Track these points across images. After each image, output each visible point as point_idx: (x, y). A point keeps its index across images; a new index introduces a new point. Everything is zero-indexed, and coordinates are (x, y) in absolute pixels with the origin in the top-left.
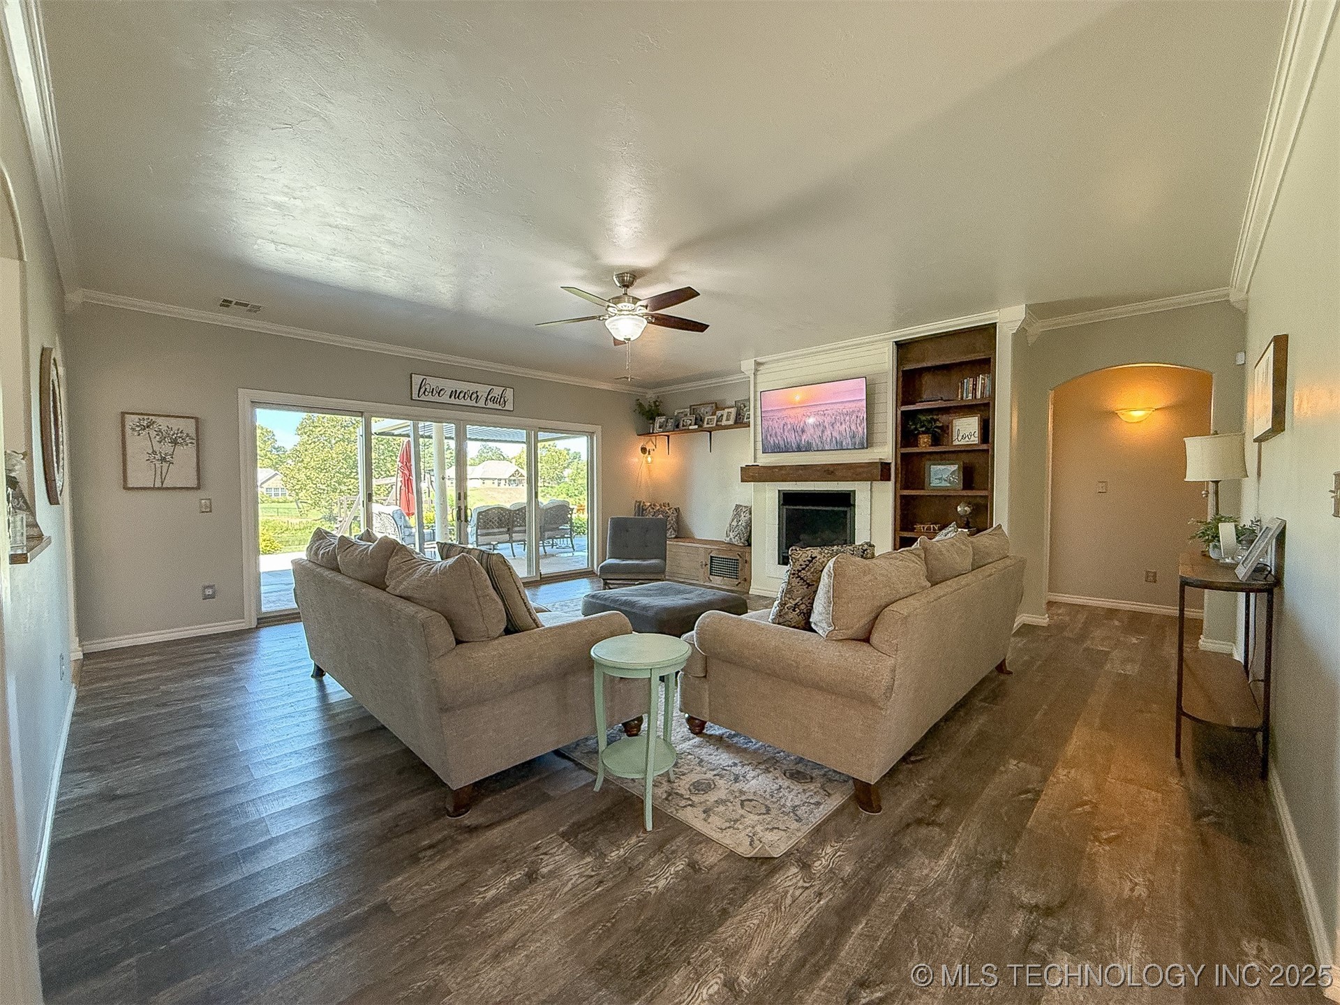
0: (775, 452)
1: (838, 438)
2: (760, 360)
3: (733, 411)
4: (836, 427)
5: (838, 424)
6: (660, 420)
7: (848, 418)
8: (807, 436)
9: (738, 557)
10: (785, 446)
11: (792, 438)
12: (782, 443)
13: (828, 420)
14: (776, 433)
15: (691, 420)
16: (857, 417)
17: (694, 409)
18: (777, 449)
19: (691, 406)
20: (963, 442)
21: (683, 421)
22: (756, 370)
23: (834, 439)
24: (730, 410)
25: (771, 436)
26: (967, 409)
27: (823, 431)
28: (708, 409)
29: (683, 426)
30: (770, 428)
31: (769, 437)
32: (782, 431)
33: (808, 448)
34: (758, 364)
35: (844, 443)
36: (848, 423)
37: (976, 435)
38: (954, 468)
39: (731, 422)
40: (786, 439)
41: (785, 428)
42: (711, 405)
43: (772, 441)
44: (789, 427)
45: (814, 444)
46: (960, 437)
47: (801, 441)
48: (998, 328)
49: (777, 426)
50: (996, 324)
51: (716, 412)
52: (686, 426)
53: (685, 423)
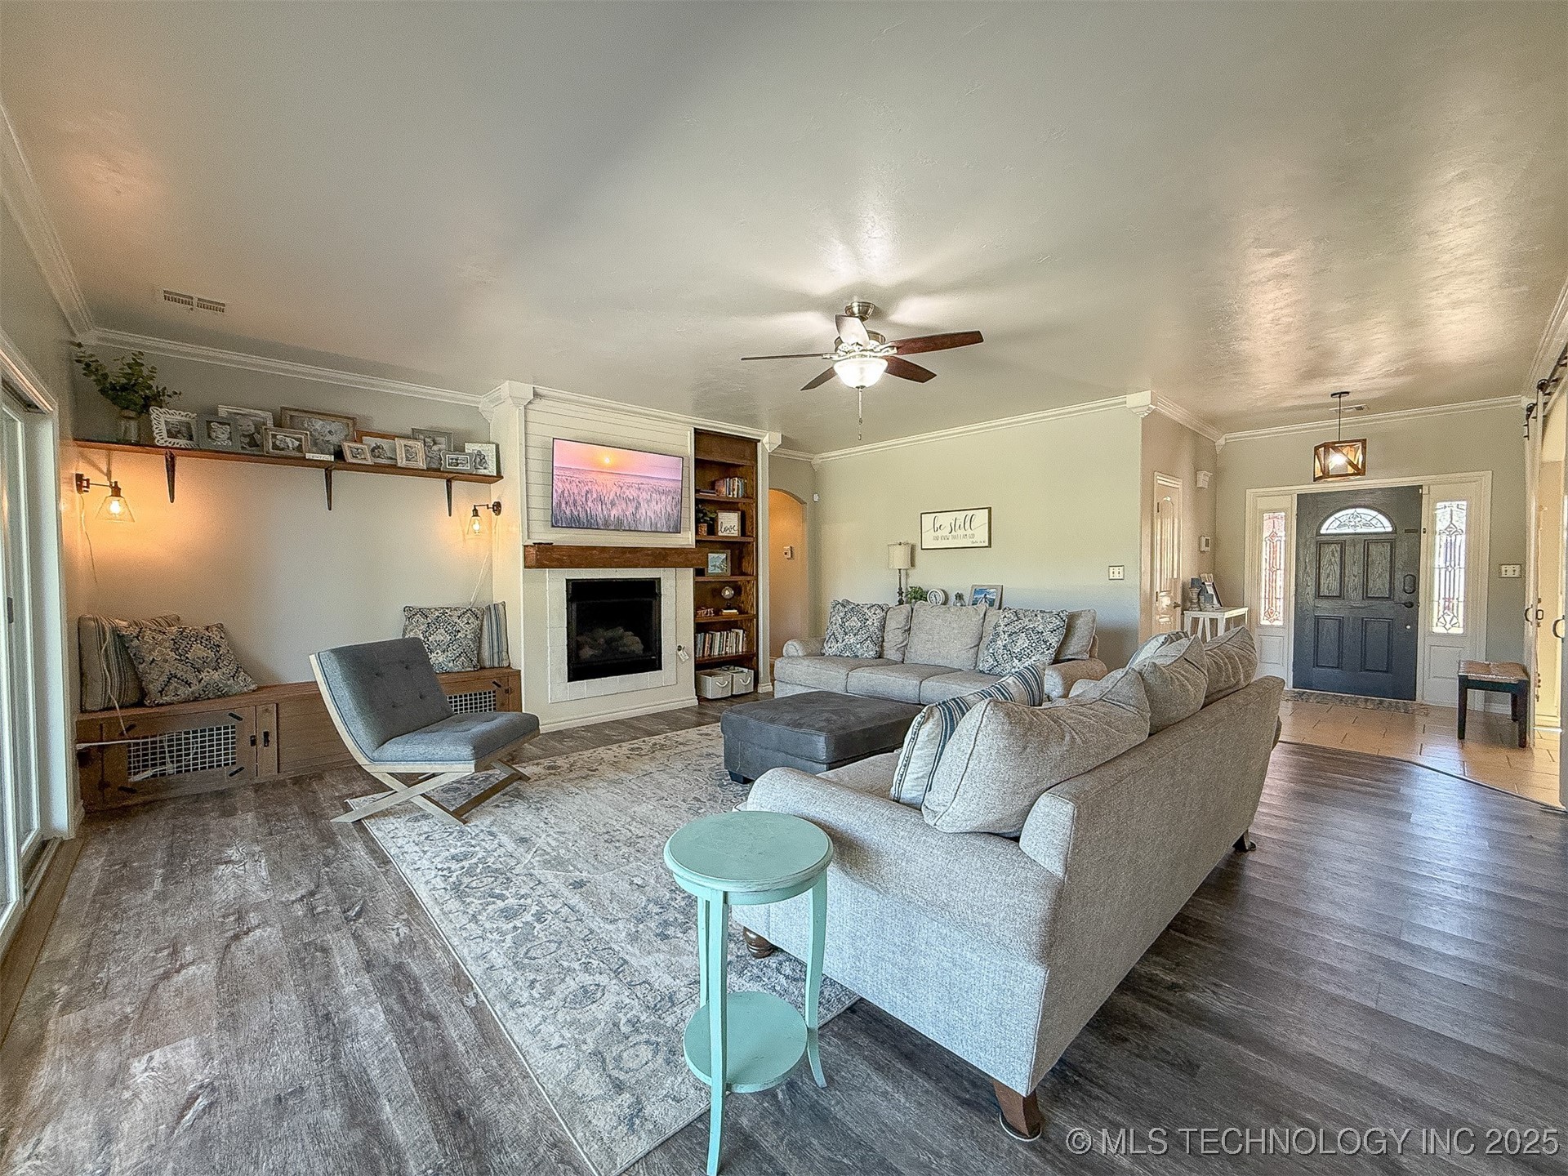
0: (572, 527)
1: (653, 519)
2: (541, 390)
4: (651, 506)
5: (654, 503)
8: (618, 510)
9: (495, 688)
10: (588, 521)
11: (598, 512)
12: (582, 515)
13: (643, 496)
14: (575, 502)
17: (291, 416)
18: (574, 523)
19: (285, 409)
20: (725, 534)
23: (648, 519)
24: (408, 442)
25: (566, 503)
26: (729, 506)
27: (637, 508)
30: (566, 492)
31: (563, 505)
32: (584, 499)
33: (619, 526)
34: (535, 395)
35: (659, 525)
36: (664, 503)
37: (736, 528)
38: (723, 556)
39: (422, 464)
40: (589, 512)
41: (589, 495)
42: (345, 421)
43: (568, 512)
44: (595, 496)
45: (625, 522)
46: (723, 530)
47: (609, 516)
48: (759, 444)
49: (576, 492)
50: (759, 441)
51: (364, 438)
52: (283, 449)
53: (278, 443)
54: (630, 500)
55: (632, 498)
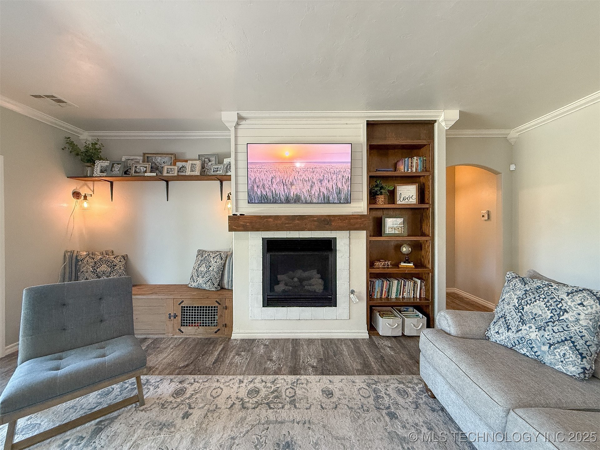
0: (262, 203)
1: (325, 193)
2: (244, 114)
3: (198, 163)
4: (324, 184)
5: (326, 181)
6: (99, 165)
7: (334, 177)
8: (296, 189)
9: (217, 305)
10: (273, 198)
11: (281, 191)
12: (269, 194)
13: (316, 177)
14: (264, 186)
15: (146, 167)
16: (343, 177)
17: (147, 157)
18: (264, 200)
19: (144, 154)
20: (403, 202)
21: (136, 167)
22: (238, 124)
23: (321, 193)
24: (194, 162)
25: (258, 187)
26: (408, 179)
27: (312, 187)
28: (166, 159)
29: (136, 172)
30: (257, 179)
31: (256, 188)
32: (270, 183)
33: (297, 200)
34: (240, 118)
35: (331, 198)
36: (335, 181)
37: (414, 197)
38: (400, 220)
39: (197, 173)
40: (274, 191)
41: (274, 180)
42: (170, 156)
43: (259, 193)
44: (278, 180)
45: (303, 197)
46: (402, 199)
47: (289, 193)
48: (436, 125)
49: (264, 178)
50: (435, 121)
51: (177, 163)
52: (139, 173)
53: (137, 170)
54: (306, 181)
55: (307, 179)
